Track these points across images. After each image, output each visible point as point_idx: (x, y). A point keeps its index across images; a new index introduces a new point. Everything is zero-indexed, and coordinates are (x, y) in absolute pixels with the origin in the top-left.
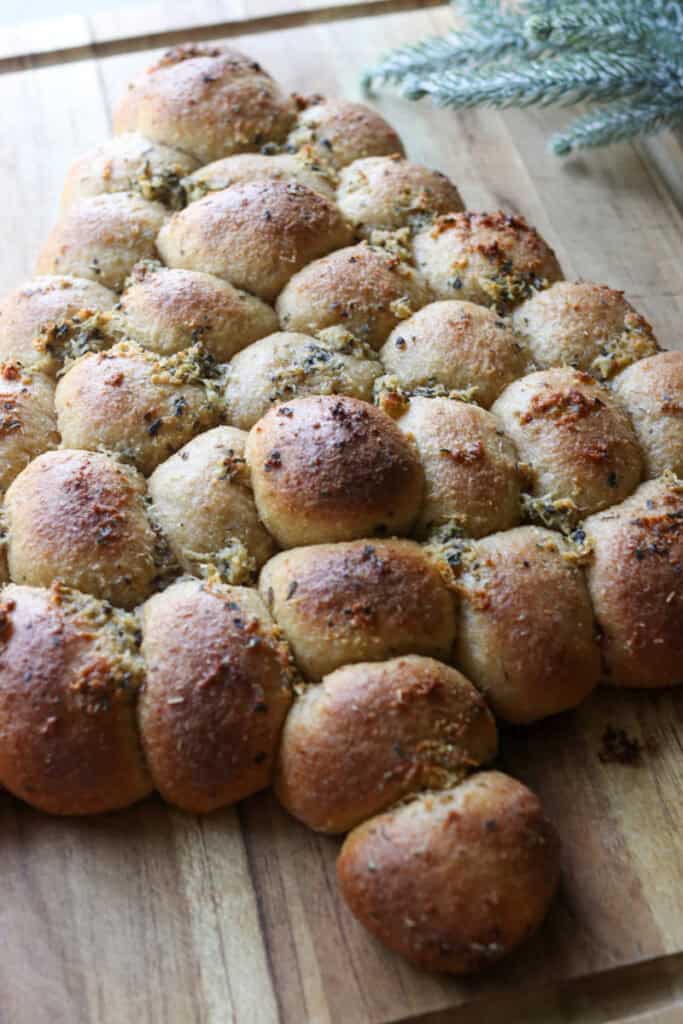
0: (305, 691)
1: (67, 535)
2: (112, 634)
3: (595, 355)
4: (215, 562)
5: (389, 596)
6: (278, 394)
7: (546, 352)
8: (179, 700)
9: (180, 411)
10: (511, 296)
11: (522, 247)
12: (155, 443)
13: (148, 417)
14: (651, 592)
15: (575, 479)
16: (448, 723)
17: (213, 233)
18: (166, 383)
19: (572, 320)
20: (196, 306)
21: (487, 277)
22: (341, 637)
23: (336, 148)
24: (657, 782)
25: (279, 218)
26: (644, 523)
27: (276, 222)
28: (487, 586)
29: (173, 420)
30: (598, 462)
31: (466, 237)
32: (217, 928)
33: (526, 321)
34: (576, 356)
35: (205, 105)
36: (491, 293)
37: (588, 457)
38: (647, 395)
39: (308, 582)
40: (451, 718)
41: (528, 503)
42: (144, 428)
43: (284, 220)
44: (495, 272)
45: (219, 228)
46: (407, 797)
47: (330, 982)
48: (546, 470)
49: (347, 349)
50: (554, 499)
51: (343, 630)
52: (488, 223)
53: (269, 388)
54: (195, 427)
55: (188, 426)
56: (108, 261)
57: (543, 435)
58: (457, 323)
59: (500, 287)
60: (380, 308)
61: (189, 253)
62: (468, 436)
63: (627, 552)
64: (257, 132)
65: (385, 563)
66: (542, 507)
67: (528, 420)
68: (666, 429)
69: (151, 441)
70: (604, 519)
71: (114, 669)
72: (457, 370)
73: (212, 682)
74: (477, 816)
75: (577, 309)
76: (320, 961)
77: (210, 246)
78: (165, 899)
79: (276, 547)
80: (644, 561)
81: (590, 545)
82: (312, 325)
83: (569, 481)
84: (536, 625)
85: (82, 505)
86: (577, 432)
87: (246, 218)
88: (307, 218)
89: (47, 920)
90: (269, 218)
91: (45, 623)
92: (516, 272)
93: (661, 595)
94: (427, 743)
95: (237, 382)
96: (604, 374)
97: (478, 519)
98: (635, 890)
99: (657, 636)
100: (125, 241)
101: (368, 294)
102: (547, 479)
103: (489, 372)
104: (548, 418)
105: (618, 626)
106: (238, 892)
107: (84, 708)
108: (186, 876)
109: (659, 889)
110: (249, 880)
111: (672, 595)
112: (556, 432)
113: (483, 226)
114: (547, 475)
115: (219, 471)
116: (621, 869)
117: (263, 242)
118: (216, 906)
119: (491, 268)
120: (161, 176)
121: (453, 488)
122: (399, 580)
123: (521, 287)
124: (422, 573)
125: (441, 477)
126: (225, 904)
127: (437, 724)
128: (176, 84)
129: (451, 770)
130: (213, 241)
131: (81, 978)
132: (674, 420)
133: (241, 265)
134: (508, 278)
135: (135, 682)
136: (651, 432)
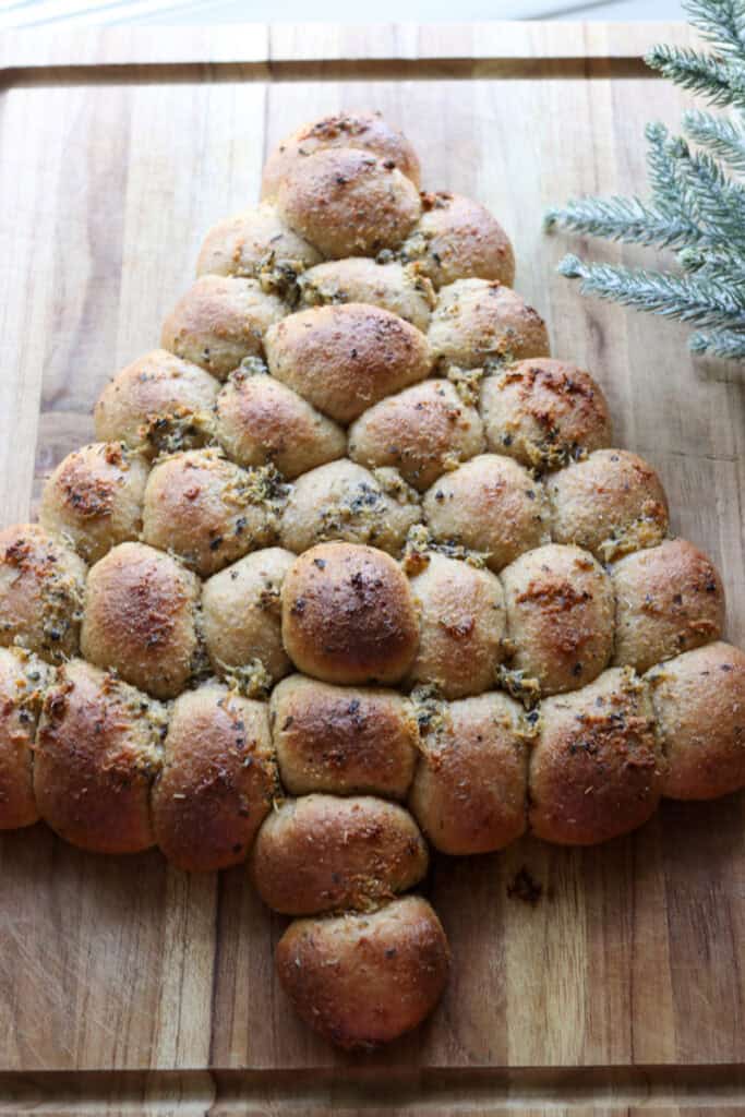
0: (280, 806)
1: (125, 634)
2: (144, 727)
3: (605, 538)
4: (239, 677)
5: (359, 749)
6: (324, 529)
7: (564, 527)
8: (182, 796)
9: (240, 530)
10: (549, 464)
11: (573, 414)
12: (214, 555)
13: (212, 533)
14: (574, 782)
15: (545, 665)
16: (380, 863)
17: (307, 359)
18: (233, 503)
19: (593, 501)
20: (276, 429)
21: (532, 441)
22: (317, 772)
23: (444, 264)
24: (547, 923)
25: (363, 357)
26: (586, 721)
27: (360, 361)
28: (443, 751)
29: (233, 539)
30: (568, 654)
31: (525, 397)
32: (182, 966)
33: (556, 490)
34: (587, 537)
35: (334, 206)
36: (533, 458)
37: (560, 649)
38: (635, 590)
39: (300, 722)
40: (382, 858)
41: (502, 675)
42: (207, 542)
43: (367, 360)
44: (540, 439)
45: (311, 355)
46: (337, 911)
47: (254, 1027)
48: (525, 649)
49: (394, 493)
50: (525, 676)
51: (318, 767)
52: (550, 386)
53: (319, 523)
54: (250, 545)
55: (244, 545)
56: (218, 353)
57: (530, 618)
58: (491, 490)
59: (542, 454)
60: (432, 459)
61: (283, 369)
62: (466, 609)
63: (564, 745)
64: (376, 237)
65: (363, 721)
66: (513, 682)
67: (522, 600)
68: (640, 626)
69: (211, 553)
70: (558, 706)
71: (138, 759)
72: (479, 534)
73: (208, 789)
74: (380, 944)
75: (601, 491)
76: (250, 1008)
77: (300, 370)
78: (149, 932)
79: (291, 670)
80: (576, 756)
81: (539, 728)
82: (371, 462)
83: (540, 666)
84: (472, 792)
85: (141, 610)
86: (558, 624)
87: (336, 352)
88: (389, 359)
89: (60, 930)
90: (355, 355)
91: (92, 710)
92: (561, 441)
93: (581, 787)
94: (359, 876)
95: (295, 507)
96: (607, 557)
97: (456, 686)
98: (501, 1011)
99: (572, 817)
100: (236, 336)
101: (424, 444)
102: (525, 656)
103: (507, 541)
104: (539, 604)
105: (543, 801)
106: (203, 939)
107: (110, 786)
108: (168, 916)
109: (520, 1013)
110: (214, 931)
111: (590, 789)
112: (540, 619)
113: (544, 388)
114: (525, 653)
115: (257, 599)
116: (497, 990)
117: (345, 378)
118: (185, 946)
119: (537, 435)
120: (282, 270)
121: (440, 656)
122: (372, 737)
123: (560, 457)
124: (391, 732)
125: (431, 644)
126: (192, 947)
127: (372, 862)
128: (313, 178)
129: (373, 899)
130: (303, 367)
131: (75, 980)
132: (648, 619)
133: (324, 393)
134: (551, 446)
135: (154, 770)
136: (628, 625)
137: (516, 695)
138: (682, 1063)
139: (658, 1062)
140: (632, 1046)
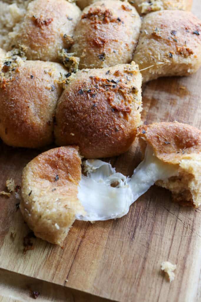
26: (94, 79)
57: (85, 26)
81: (69, 80)
96: (144, 11)
136: (143, 43)
137: (66, 65)
138: (94, 294)
139: (80, 289)
140: (68, 275)
